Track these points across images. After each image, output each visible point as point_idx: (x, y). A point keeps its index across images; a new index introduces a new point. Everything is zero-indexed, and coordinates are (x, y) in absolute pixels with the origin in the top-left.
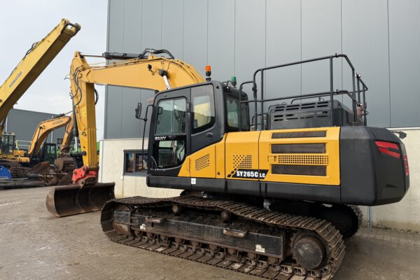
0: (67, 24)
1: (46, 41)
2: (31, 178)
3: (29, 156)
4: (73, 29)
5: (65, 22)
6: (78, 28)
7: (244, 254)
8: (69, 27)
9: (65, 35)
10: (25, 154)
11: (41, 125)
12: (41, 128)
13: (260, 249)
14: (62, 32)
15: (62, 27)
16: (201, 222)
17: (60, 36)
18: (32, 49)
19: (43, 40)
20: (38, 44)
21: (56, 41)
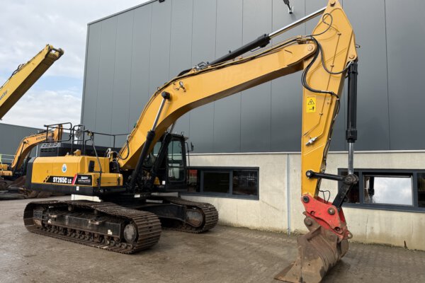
0: (50, 49)
1: (31, 64)
2: (11, 191)
3: (12, 170)
4: (57, 54)
5: (49, 47)
6: (61, 53)
7: (102, 237)
8: (53, 52)
9: (49, 59)
10: (8, 168)
11: (25, 140)
12: (25, 143)
13: (110, 233)
14: (46, 56)
15: (46, 52)
16: (83, 217)
17: (44, 60)
18: (18, 70)
19: (29, 62)
20: (24, 66)
21: (40, 64)
